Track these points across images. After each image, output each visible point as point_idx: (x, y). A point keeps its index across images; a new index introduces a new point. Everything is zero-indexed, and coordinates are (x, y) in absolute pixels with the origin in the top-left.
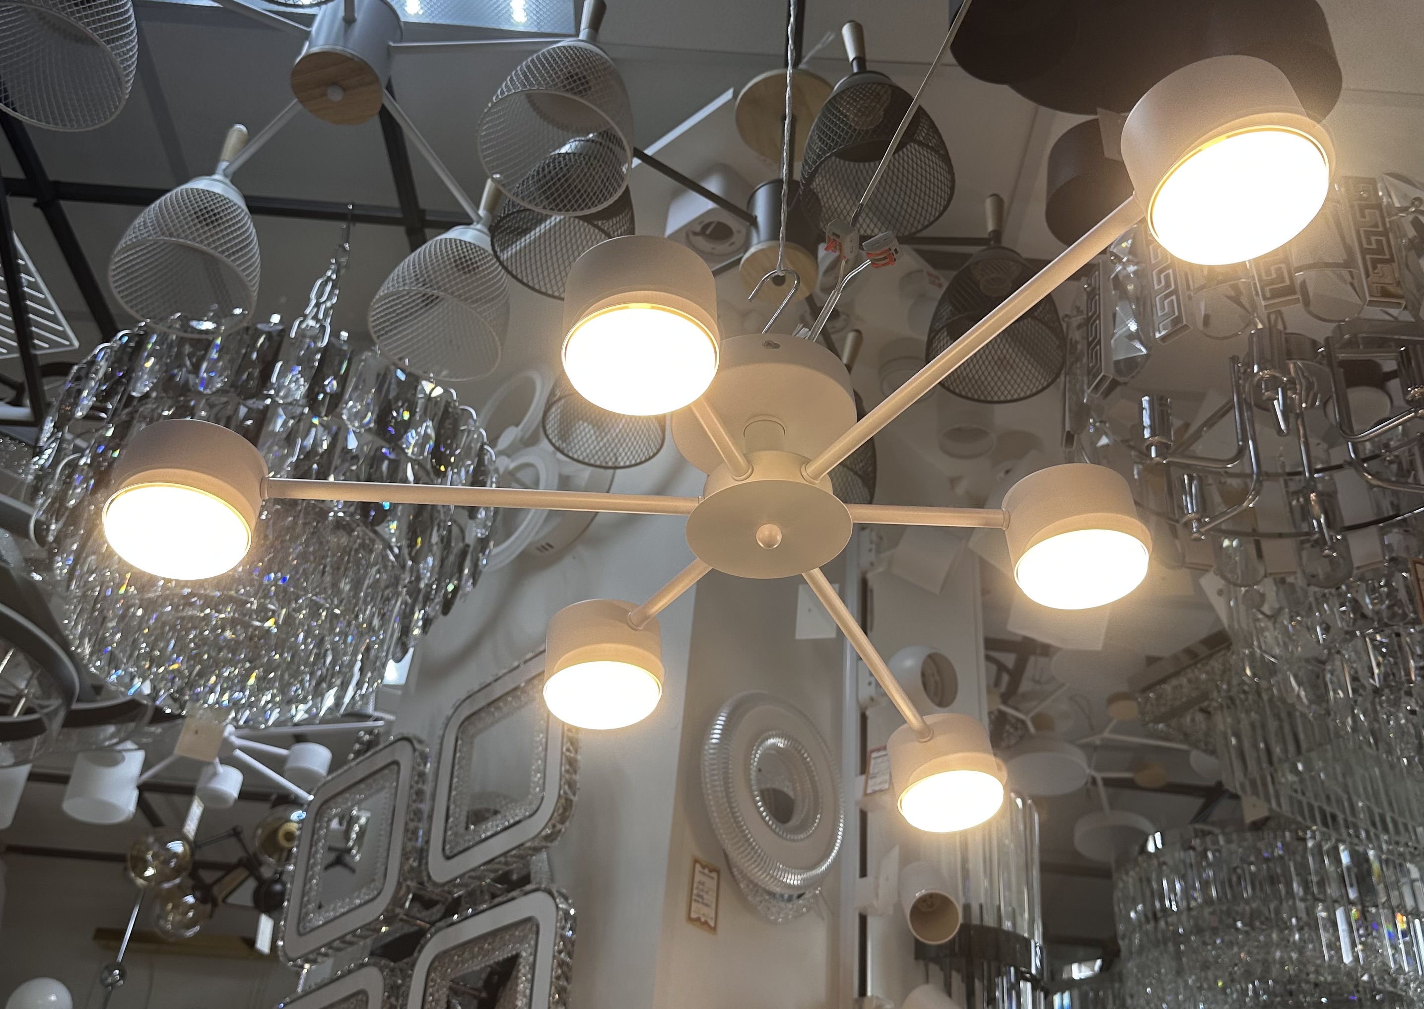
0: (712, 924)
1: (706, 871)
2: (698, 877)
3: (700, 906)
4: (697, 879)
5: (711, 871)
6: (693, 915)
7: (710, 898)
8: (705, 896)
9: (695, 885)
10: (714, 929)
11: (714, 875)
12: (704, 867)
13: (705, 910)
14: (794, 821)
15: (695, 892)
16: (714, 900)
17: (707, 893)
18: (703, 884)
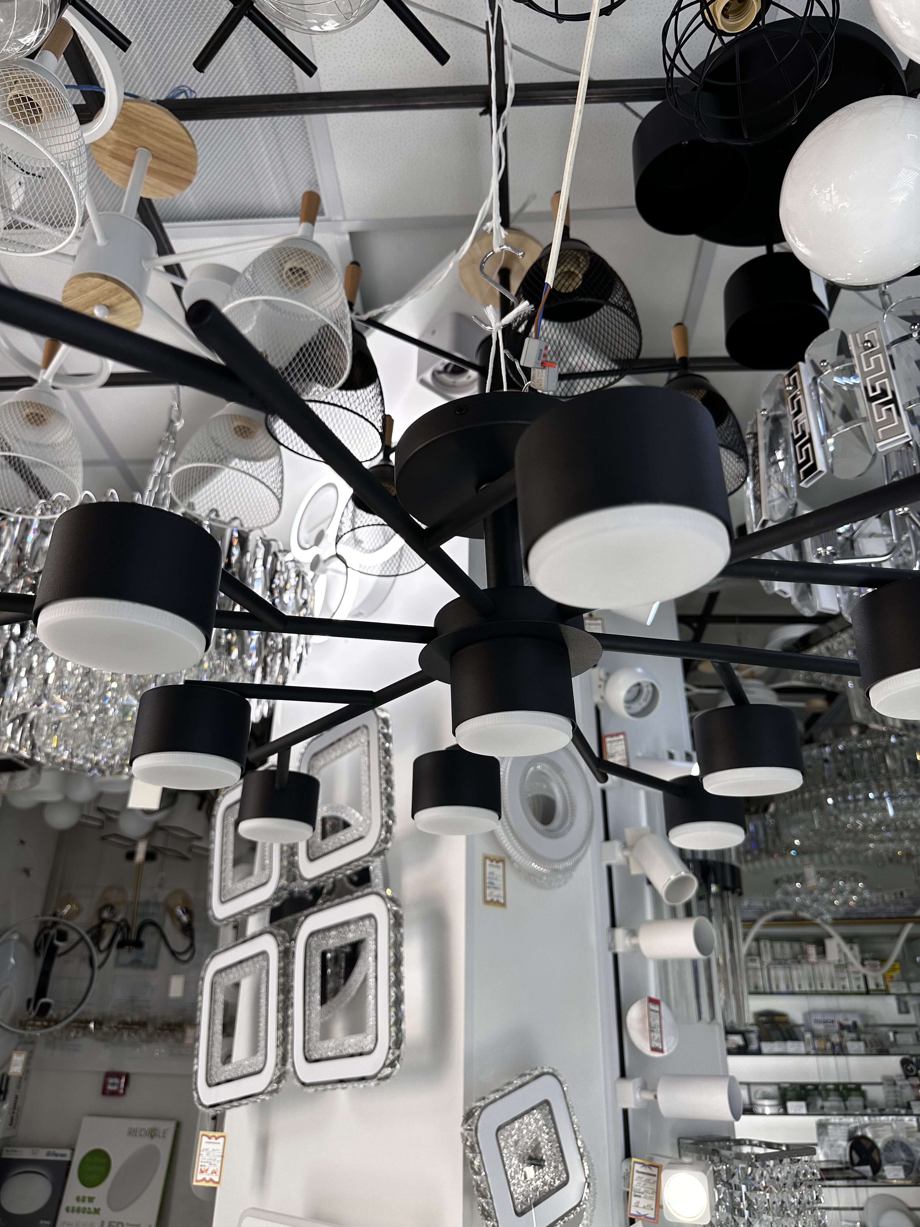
0: (502, 901)
1: (494, 863)
2: (489, 869)
3: (492, 890)
4: (488, 872)
5: (497, 862)
6: (489, 898)
7: (499, 883)
8: (495, 882)
9: (487, 875)
10: (504, 905)
11: (501, 864)
12: (492, 861)
13: (496, 892)
14: (556, 823)
15: (488, 881)
16: (502, 883)
17: (496, 879)
18: (492, 873)
